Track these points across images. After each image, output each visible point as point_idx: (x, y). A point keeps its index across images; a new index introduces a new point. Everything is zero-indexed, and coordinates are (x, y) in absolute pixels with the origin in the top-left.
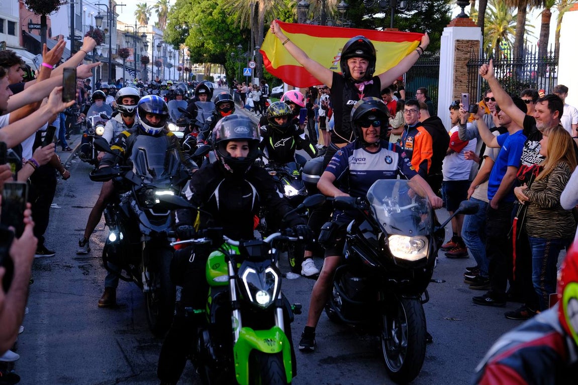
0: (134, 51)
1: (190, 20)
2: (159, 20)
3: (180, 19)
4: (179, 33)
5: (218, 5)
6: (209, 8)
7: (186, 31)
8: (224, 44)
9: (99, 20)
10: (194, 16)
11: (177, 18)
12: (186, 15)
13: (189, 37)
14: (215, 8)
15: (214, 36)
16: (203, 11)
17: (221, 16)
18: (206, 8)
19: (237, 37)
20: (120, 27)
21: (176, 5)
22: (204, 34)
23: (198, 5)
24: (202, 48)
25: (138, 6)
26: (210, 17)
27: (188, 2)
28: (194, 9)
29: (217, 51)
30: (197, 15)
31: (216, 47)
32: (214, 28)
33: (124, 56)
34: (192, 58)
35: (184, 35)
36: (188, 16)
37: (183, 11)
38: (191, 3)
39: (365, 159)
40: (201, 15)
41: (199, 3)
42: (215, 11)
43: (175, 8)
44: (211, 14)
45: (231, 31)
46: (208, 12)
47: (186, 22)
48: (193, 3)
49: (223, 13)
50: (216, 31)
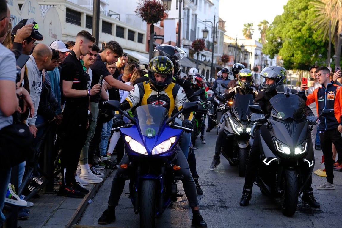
1: (283, 35)
2: (262, 36)
3: (276, 34)
4: (275, 45)
5: (306, 23)
6: (299, 26)
7: (280, 44)
8: (310, 54)
9: (206, 33)
10: (286, 32)
11: (273, 34)
12: (280, 32)
13: (282, 49)
14: (304, 26)
15: (302, 47)
16: (294, 28)
17: (308, 32)
18: (296, 26)
19: (321, 49)
21: (273, 23)
22: (295, 46)
23: (290, 23)
24: (292, 58)
25: (245, 25)
26: (299, 33)
27: (283, 21)
28: (287, 26)
29: (303, 60)
30: (289, 31)
31: (303, 56)
32: (302, 41)
33: (225, 61)
34: (285, 66)
35: (278, 48)
36: (282, 33)
37: (278, 29)
38: (285, 22)
40: (292, 31)
41: (291, 22)
42: (304, 28)
43: (272, 25)
44: (300, 30)
45: (316, 44)
46: (298, 29)
47: (280, 37)
48: (286, 22)
49: (310, 29)
50: (304, 44)
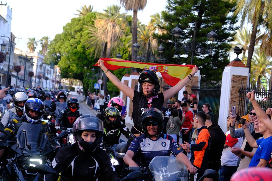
0: (24, 68)
1: (62, 51)
2: (43, 49)
3: (56, 49)
4: (55, 58)
5: (81, 42)
6: (75, 44)
7: (59, 57)
8: (83, 67)
9: (3, 47)
10: (65, 48)
11: (54, 49)
12: (60, 47)
13: (61, 61)
14: (79, 44)
15: (77, 62)
16: (71, 46)
17: (82, 50)
18: (73, 44)
19: (92, 64)
20: (17, 52)
21: (54, 40)
22: (71, 60)
23: (68, 41)
24: (68, 69)
25: (30, 39)
26: (75, 49)
27: (62, 39)
28: (66, 44)
29: (78, 71)
30: (67, 48)
31: (78, 69)
32: (77, 57)
33: (18, 71)
34: (62, 75)
35: (57, 60)
36: (61, 48)
37: (58, 45)
38: (63, 40)
39: (150, 144)
40: (69, 48)
41: (69, 40)
42: (79, 46)
43: (53, 42)
44: (76, 48)
45: (88, 59)
46: (74, 46)
47: (59, 52)
48: (65, 40)
49: (84, 47)
50: (79, 58)
